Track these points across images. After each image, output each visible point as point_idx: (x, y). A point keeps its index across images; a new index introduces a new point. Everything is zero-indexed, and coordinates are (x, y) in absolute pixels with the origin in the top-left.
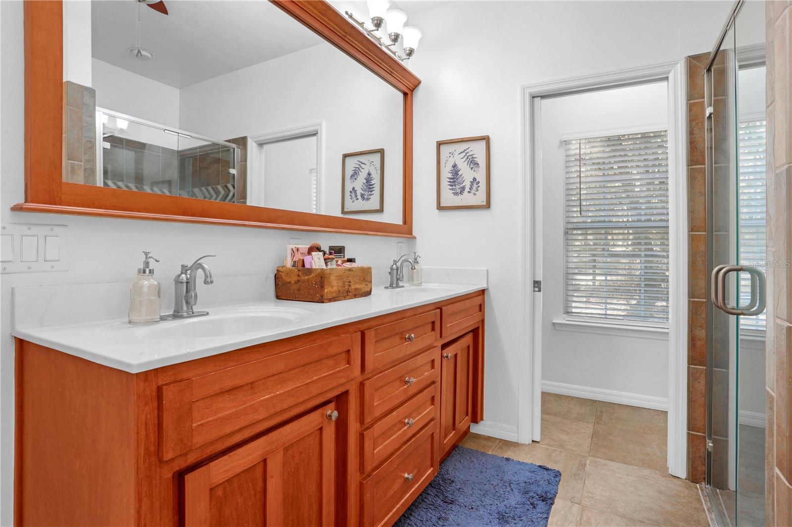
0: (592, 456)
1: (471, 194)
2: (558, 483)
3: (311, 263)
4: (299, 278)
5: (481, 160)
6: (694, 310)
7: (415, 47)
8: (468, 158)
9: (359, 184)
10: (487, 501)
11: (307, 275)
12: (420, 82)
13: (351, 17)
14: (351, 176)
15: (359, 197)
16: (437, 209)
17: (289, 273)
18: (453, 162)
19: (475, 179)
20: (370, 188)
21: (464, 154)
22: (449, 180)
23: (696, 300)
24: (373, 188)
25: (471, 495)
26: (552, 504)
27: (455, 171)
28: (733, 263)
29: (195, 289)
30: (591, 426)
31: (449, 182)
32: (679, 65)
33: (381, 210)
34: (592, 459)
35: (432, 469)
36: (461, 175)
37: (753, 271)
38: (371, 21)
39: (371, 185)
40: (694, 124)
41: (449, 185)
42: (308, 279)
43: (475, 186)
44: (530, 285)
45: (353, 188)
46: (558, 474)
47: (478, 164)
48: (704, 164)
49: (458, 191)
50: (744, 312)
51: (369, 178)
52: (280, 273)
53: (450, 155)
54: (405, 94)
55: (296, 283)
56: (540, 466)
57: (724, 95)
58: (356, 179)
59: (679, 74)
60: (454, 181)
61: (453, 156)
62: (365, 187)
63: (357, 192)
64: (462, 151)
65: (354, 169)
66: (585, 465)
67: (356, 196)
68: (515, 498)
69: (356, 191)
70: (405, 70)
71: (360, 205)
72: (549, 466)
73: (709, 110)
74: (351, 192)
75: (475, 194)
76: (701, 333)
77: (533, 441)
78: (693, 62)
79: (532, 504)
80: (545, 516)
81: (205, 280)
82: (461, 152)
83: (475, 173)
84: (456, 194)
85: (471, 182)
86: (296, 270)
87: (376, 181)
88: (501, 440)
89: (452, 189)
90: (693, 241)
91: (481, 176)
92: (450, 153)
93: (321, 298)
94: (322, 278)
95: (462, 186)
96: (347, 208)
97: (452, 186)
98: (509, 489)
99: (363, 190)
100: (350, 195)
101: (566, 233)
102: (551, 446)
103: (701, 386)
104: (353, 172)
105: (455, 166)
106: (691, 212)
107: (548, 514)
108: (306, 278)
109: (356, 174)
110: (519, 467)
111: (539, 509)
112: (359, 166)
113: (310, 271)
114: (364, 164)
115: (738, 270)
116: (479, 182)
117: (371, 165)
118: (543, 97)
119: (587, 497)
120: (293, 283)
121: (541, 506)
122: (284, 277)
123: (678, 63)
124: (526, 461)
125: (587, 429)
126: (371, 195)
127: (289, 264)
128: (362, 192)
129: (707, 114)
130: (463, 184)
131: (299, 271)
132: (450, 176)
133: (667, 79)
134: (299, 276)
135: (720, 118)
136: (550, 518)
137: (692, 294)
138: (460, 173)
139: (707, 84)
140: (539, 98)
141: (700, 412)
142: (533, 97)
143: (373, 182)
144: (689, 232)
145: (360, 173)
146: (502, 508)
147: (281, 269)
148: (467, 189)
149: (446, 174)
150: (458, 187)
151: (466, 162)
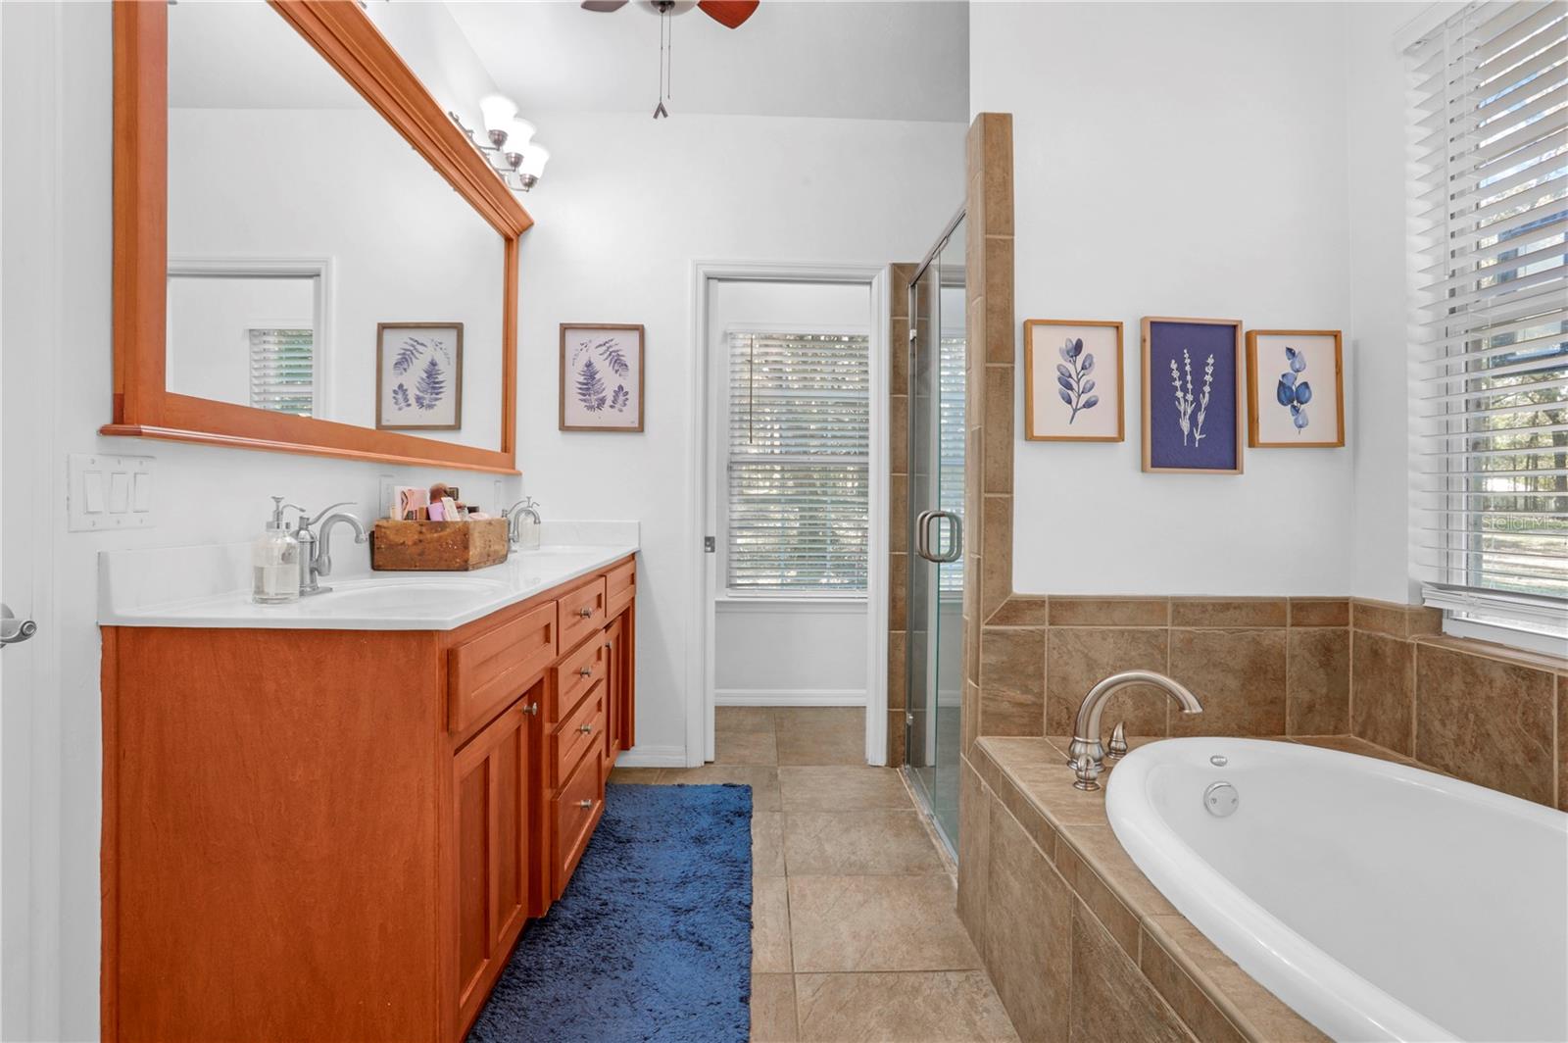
0: (783, 765)
1: (616, 410)
2: (750, 797)
3: (442, 514)
4: (422, 537)
5: (631, 359)
6: (896, 564)
7: (538, 175)
8: (610, 355)
9: (413, 378)
10: (673, 830)
11: (436, 531)
12: (532, 224)
13: (456, 120)
14: (396, 364)
15: (412, 401)
16: (560, 429)
17: (399, 529)
18: (587, 359)
19: (621, 388)
20: (434, 388)
21: (604, 348)
22: (580, 386)
23: (897, 553)
24: (441, 387)
25: (651, 829)
26: (751, 817)
27: (590, 372)
28: (933, 509)
29: (328, 552)
30: (772, 735)
31: (580, 389)
32: (883, 271)
33: (457, 427)
34: (783, 767)
35: (600, 801)
36: (599, 380)
37: (952, 517)
38: (487, 135)
39: (437, 383)
40: (897, 344)
41: (580, 393)
42: (440, 537)
43: (621, 398)
44: (701, 543)
45: (401, 386)
46: (748, 789)
47: (626, 366)
48: (906, 394)
49: (595, 404)
50: (946, 558)
51: (432, 371)
52: (383, 530)
53: (581, 347)
54: (508, 240)
55: (415, 544)
56: (724, 785)
57: (926, 317)
58: (405, 370)
59: (883, 281)
60: (588, 389)
61: (586, 350)
62: (424, 385)
63: (408, 393)
64: (601, 343)
65: (403, 351)
66: (777, 775)
67: (406, 400)
68: (705, 821)
69: (406, 390)
70: (517, 205)
71: (413, 415)
72: (735, 782)
73: (912, 333)
74: (395, 392)
75: (621, 411)
76: (902, 592)
77: (706, 763)
78: (899, 271)
79: (728, 821)
80: (746, 829)
81: (357, 536)
82: (600, 345)
83: (621, 378)
84: (590, 408)
85: (615, 391)
86: (416, 525)
87: (447, 376)
88: (662, 769)
89: (585, 401)
90: (895, 483)
91: (631, 383)
92: (582, 344)
93: (463, 564)
94: (465, 535)
95: (601, 396)
96: (388, 421)
97: (584, 395)
98: (695, 814)
99: (421, 391)
100: (394, 398)
101: (730, 469)
102: (730, 764)
103: (901, 656)
104: (400, 357)
105: (589, 365)
106: (894, 449)
107: (749, 826)
108: (435, 535)
109: (407, 360)
110: (698, 791)
111: (737, 824)
112: (412, 348)
113: (443, 525)
114: (422, 344)
115: (940, 516)
116: (627, 393)
117: (437, 349)
118: (720, 280)
119: (787, 803)
120: (410, 543)
121: (738, 821)
122: (392, 537)
123: (881, 269)
124: (704, 783)
125: (769, 739)
126: (437, 399)
127: (398, 515)
128: (418, 393)
129: (911, 338)
130: (603, 394)
131: (421, 525)
132: (581, 379)
133: (870, 283)
134: (421, 533)
135: (922, 342)
136: (752, 830)
137: (893, 547)
138: (597, 377)
139: (910, 299)
140: (716, 281)
141: (901, 682)
142: (709, 278)
143: (440, 378)
144: (891, 472)
145: (414, 359)
146: (694, 833)
147: (384, 523)
148: (609, 402)
149: (575, 377)
150: (593, 398)
151: (608, 361)
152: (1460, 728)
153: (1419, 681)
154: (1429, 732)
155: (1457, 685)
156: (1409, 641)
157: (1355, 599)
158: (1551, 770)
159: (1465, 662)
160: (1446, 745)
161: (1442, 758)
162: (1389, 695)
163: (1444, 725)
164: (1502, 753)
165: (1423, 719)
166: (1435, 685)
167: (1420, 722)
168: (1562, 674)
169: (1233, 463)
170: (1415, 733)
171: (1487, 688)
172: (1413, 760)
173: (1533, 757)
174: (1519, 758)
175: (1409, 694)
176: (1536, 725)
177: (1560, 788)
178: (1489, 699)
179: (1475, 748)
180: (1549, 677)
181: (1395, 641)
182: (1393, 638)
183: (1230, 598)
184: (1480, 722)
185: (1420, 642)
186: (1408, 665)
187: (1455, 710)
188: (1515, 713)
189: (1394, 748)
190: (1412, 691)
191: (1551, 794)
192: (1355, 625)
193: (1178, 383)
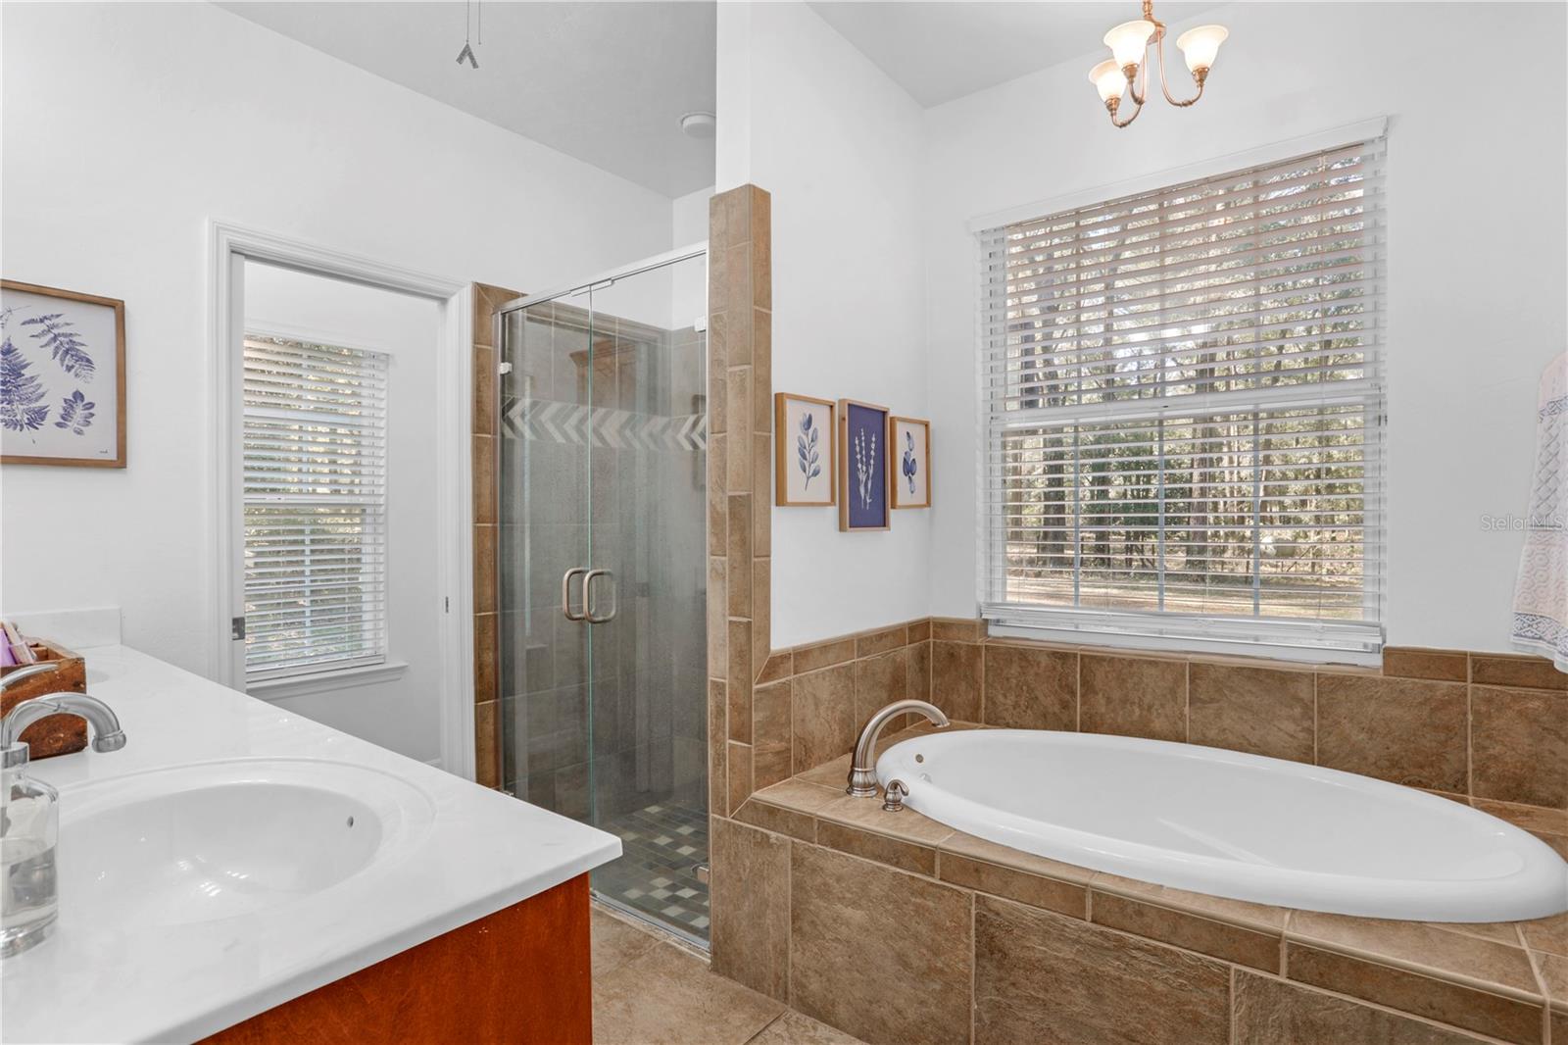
1: (68, 431)
5: (99, 352)
8: (54, 339)
19: (78, 396)
21: (42, 326)
27: (11, 364)
32: (464, 290)
36: (32, 378)
40: (480, 376)
43: (79, 412)
44: (228, 626)
47: (88, 361)
49: (23, 418)
59: (463, 304)
60: (8, 392)
64: (35, 317)
73: (505, 367)
75: (80, 432)
78: (483, 294)
82: (33, 321)
83: (79, 380)
84: (14, 425)
85: (66, 400)
90: (479, 535)
91: (99, 388)
95: (36, 405)
105: (10, 351)
106: (478, 496)
116: (91, 405)
118: (248, 257)
130: (41, 403)
133: (445, 300)
138: (27, 373)
140: (243, 257)
142: (235, 252)
144: (474, 523)
148: (54, 415)
150: (20, 407)
151: (51, 349)
152: (1017, 697)
153: (986, 671)
154: (994, 703)
155: (1015, 670)
156: (978, 644)
157: (934, 618)
158: (1075, 711)
159: (1021, 654)
160: (1007, 710)
161: (1004, 719)
162: (963, 683)
163: (1005, 696)
164: (1045, 707)
165: (990, 695)
166: (999, 671)
167: (987, 698)
168: (1082, 653)
169: (883, 522)
170: (983, 706)
171: (1036, 668)
172: (982, 725)
173: (1065, 706)
174: (1057, 709)
175: (979, 680)
176: (1067, 685)
177: (1081, 720)
178: (1037, 674)
179: (1027, 708)
180: (1075, 655)
181: (968, 645)
182: (966, 643)
183: (881, 629)
184: (1031, 690)
185: (988, 644)
186: (979, 660)
187: (1013, 685)
188: (1054, 681)
189: (967, 719)
190: (981, 678)
191: (1076, 725)
192: (934, 637)
193: (859, 457)
